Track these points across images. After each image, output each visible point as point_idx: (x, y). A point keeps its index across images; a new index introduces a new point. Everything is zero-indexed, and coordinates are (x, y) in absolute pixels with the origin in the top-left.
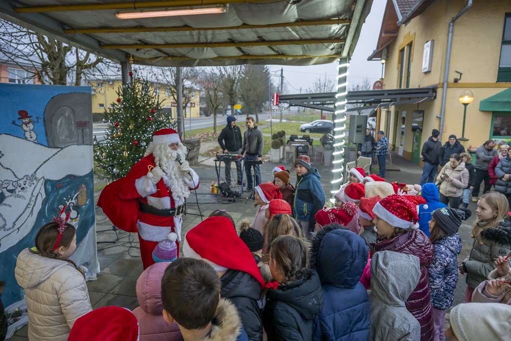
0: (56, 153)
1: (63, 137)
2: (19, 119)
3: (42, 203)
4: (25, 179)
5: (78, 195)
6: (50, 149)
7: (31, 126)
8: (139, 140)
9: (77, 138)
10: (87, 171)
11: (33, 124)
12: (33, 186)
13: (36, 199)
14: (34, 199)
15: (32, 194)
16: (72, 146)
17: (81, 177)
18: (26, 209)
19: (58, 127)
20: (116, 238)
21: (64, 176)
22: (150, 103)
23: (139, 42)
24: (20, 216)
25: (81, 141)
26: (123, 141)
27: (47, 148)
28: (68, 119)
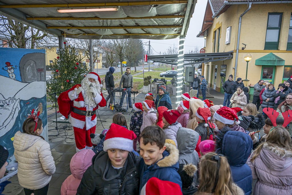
0: (26, 86)
1: (30, 77)
2: (6, 66)
3: (19, 112)
4: (9, 99)
5: (38, 108)
6: (23, 83)
7: (12, 71)
8: (70, 80)
9: (37, 77)
10: (43, 96)
11: (13, 69)
12: (13, 103)
13: (15, 110)
14: (14, 110)
15: (13, 107)
16: (35, 82)
17: (39, 98)
18: (9, 116)
19: (27, 71)
20: (58, 134)
21: (30, 98)
22: (76, 59)
23: (69, 25)
24: (6, 120)
25: (39, 79)
26: (61, 80)
27: (21, 83)
28: (32, 67)
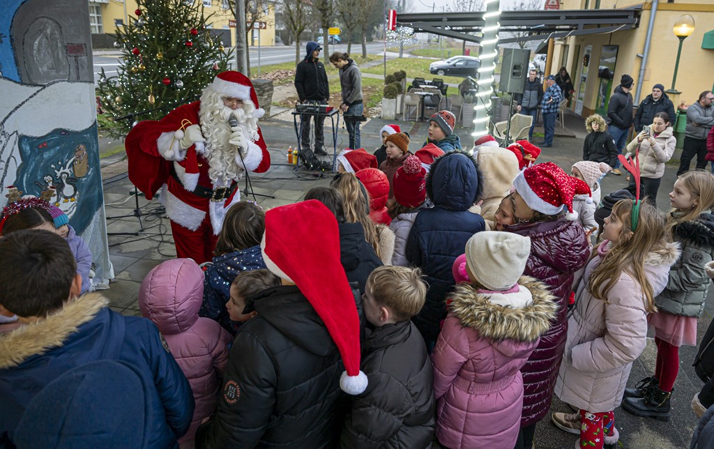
0: (35, 94)
1: (45, 69)
3: (17, 171)
5: (74, 161)
6: (25, 87)
8: (173, 78)
9: (68, 70)
10: (87, 125)
13: (7, 166)
14: (4, 164)
16: (60, 83)
17: (77, 133)
19: (35, 52)
20: (140, 229)
21: (49, 131)
22: (190, 18)
25: (74, 75)
26: (148, 79)
27: (18, 85)
28: (51, 39)
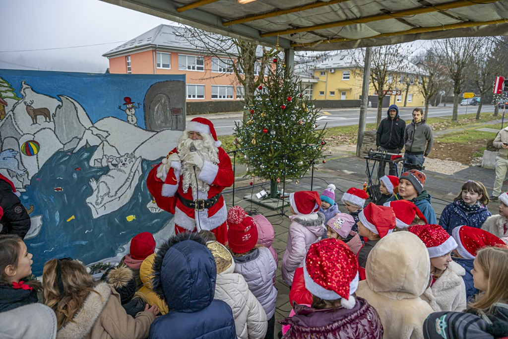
0: (152, 136)
1: (159, 122)
2: (124, 104)
3: (139, 178)
4: (126, 157)
6: (148, 132)
7: (133, 111)
8: (270, 129)
9: (171, 123)
11: (135, 109)
12: (132, 163)
13: (134, 175)
14: (132, 174)
15: (131, 170)
16: (166, 131)
18: (125, 182)
19: (155, 113)
21: (158, 157)
23: (291, 27)
24: (121, 187)
25: (174, 126)
27: (144, 131)
28: (164, 105)
